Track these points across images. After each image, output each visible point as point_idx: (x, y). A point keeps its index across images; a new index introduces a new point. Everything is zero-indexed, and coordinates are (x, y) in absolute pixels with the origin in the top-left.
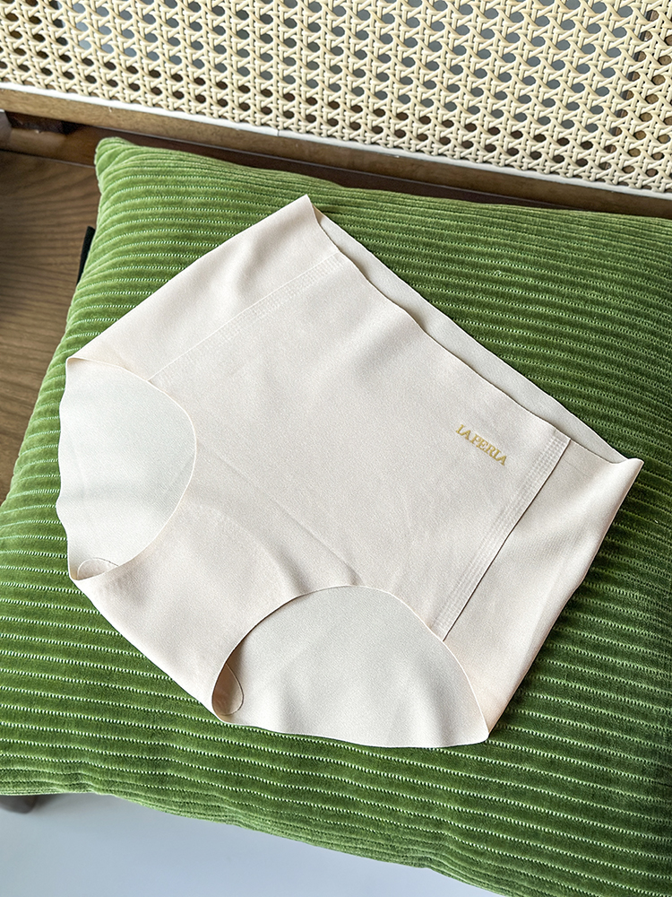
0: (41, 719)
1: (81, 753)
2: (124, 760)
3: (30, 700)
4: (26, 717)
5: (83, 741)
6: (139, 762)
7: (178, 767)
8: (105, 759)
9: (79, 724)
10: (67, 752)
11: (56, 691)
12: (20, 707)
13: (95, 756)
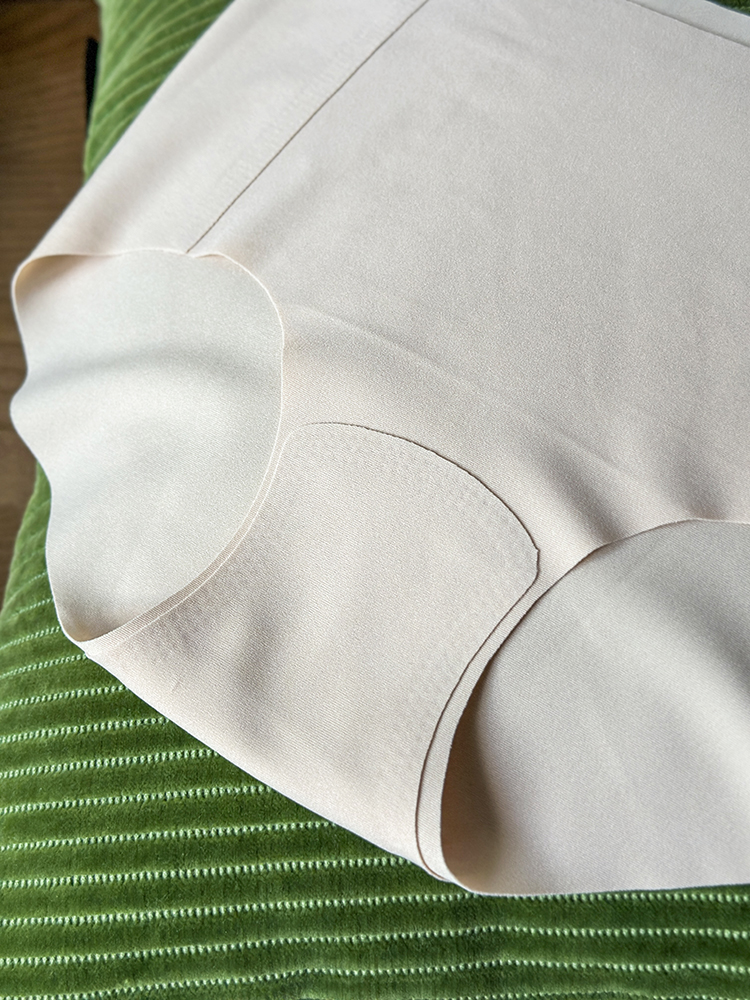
0: (204, 890)
1: (305, 952)
2: (402, 950)
3: (171, 853)
4: (171, 892)
5: (304, 921)
6: (436, 949)
7: (525, 944)
8: (359, 954)
9: (292, 884)
10: (271, 956)
11: (226, 819)
12: (151, 874)
13: (335, 953)
